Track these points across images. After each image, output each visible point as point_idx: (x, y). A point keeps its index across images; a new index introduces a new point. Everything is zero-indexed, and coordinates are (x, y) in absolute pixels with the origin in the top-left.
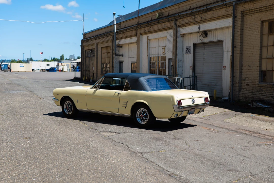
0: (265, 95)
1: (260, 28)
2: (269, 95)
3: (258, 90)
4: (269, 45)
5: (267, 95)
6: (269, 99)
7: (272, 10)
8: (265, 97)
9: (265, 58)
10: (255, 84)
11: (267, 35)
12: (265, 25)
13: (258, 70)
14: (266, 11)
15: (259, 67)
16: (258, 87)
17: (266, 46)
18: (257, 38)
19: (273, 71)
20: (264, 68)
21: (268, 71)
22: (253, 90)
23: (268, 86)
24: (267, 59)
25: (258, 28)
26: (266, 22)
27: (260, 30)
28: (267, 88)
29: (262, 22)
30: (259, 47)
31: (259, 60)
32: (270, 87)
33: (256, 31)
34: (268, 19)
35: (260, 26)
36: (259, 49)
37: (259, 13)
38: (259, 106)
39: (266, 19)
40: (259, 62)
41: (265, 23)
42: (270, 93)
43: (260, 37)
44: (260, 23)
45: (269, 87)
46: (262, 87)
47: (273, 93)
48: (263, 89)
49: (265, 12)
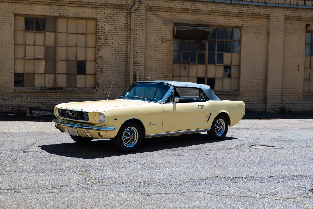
0: (28, 101)
1: (13, 22)
2: (36, 101)
3: (13, 96)
4: (27, 43)
5: (32, 101)
6: (36, 105)
7: (33, 5)
8: (30, 103)
9: (21, 59)
10: (7, 89)
11: (23, 31)
12: (18, 19)
13: (11, 72)
14: (24, 3)
15: (13, 69)
16: (12, 93)
17: (22, 45)
18: (8, 33)
19: (35, 74)
20: (20, 70)
21: (27, 73)
22: (4, 97)
23: (31, 91)
24: (25, 59)
25: (9, 22)
26: (19, 16)
27: (13, 24)
28: (30, 93)
29: (15, 15)
30: (13, 45)
31: (13, 61)
32: (36, 92)
33: (5, 24)
34: (27, 13)
35: (13, 20)
36: (13, 47)
37: (11, 4)
38: (46, 114)
39: (24, 13)
40: (13, 63)
41: (17, 17)
42: (35, 99)
43: (13, 32)
44: (13, 16)
45: (34, 92)
46: (22, 92)
47: (40, 98)
48: (22, 95)
49: (21, 4)
